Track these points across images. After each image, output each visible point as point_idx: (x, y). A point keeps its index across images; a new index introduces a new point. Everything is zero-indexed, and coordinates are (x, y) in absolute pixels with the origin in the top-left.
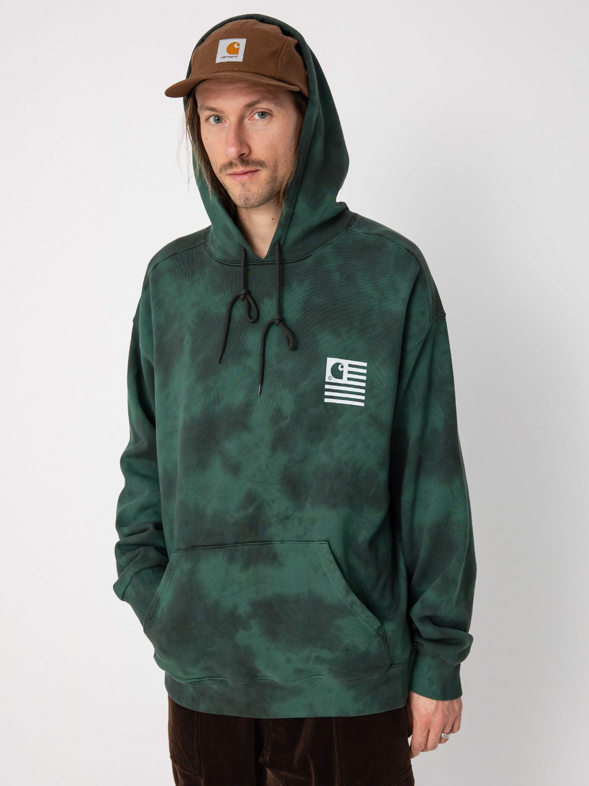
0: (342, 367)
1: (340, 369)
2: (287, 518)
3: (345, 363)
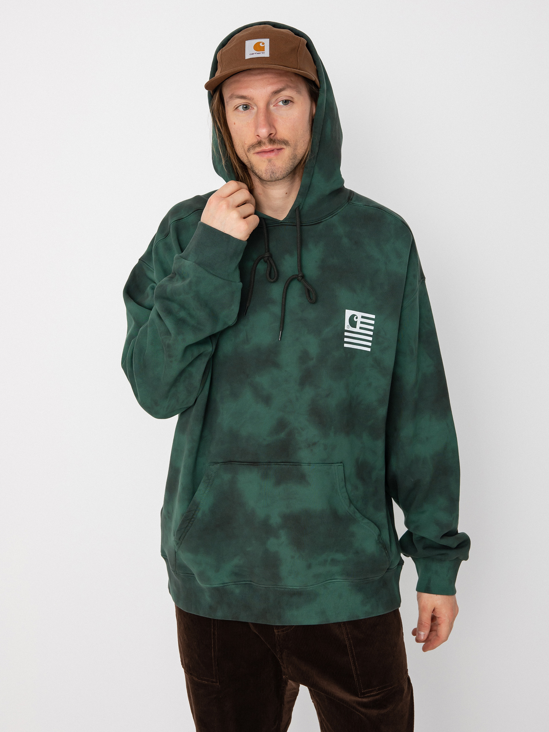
0: (357, 318)
1: (355, 320)
2: (314, 444)
3: (359, 314)
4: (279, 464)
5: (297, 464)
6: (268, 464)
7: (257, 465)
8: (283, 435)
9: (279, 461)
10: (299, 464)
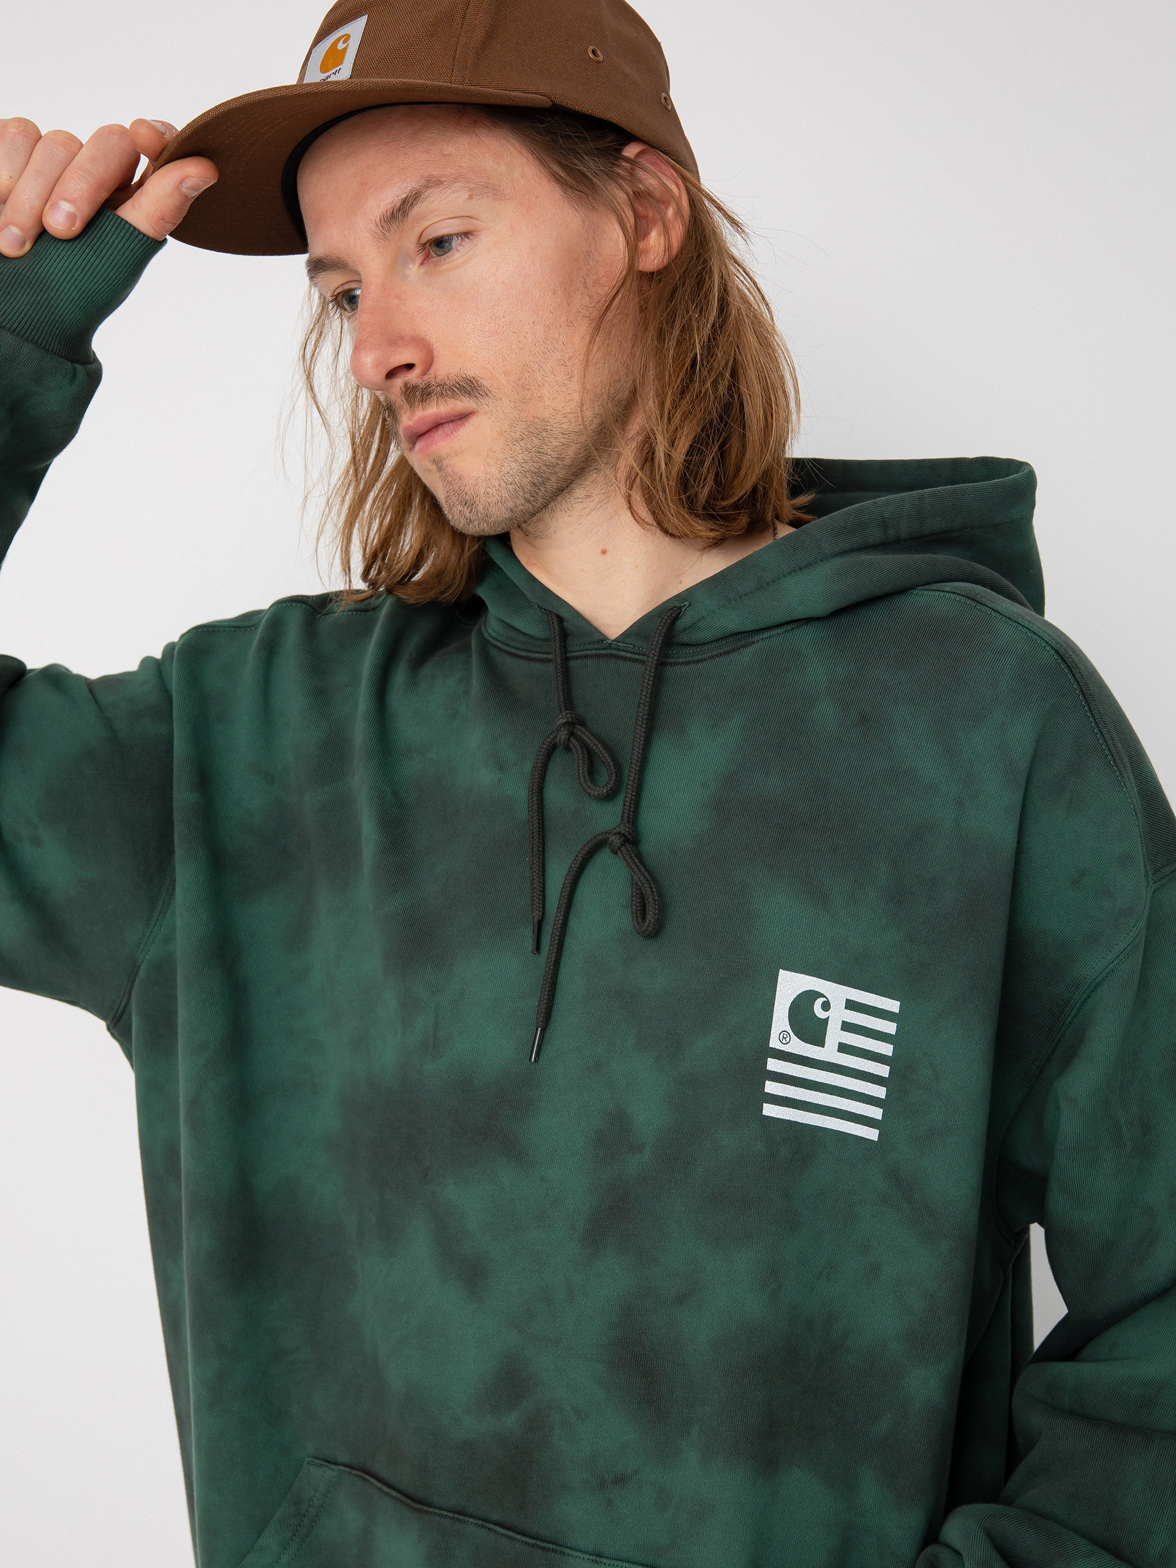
0: (826, 1006)
1: (819, 1013)
2: (621, 1480)
3: (837, 993)
4: (492, 1526)
5: (551, 1546)
6: (457, 1519)
7: (421, 1511)
8: (511, 1421)
9: (494, 1517)
10: (559, 1548)
